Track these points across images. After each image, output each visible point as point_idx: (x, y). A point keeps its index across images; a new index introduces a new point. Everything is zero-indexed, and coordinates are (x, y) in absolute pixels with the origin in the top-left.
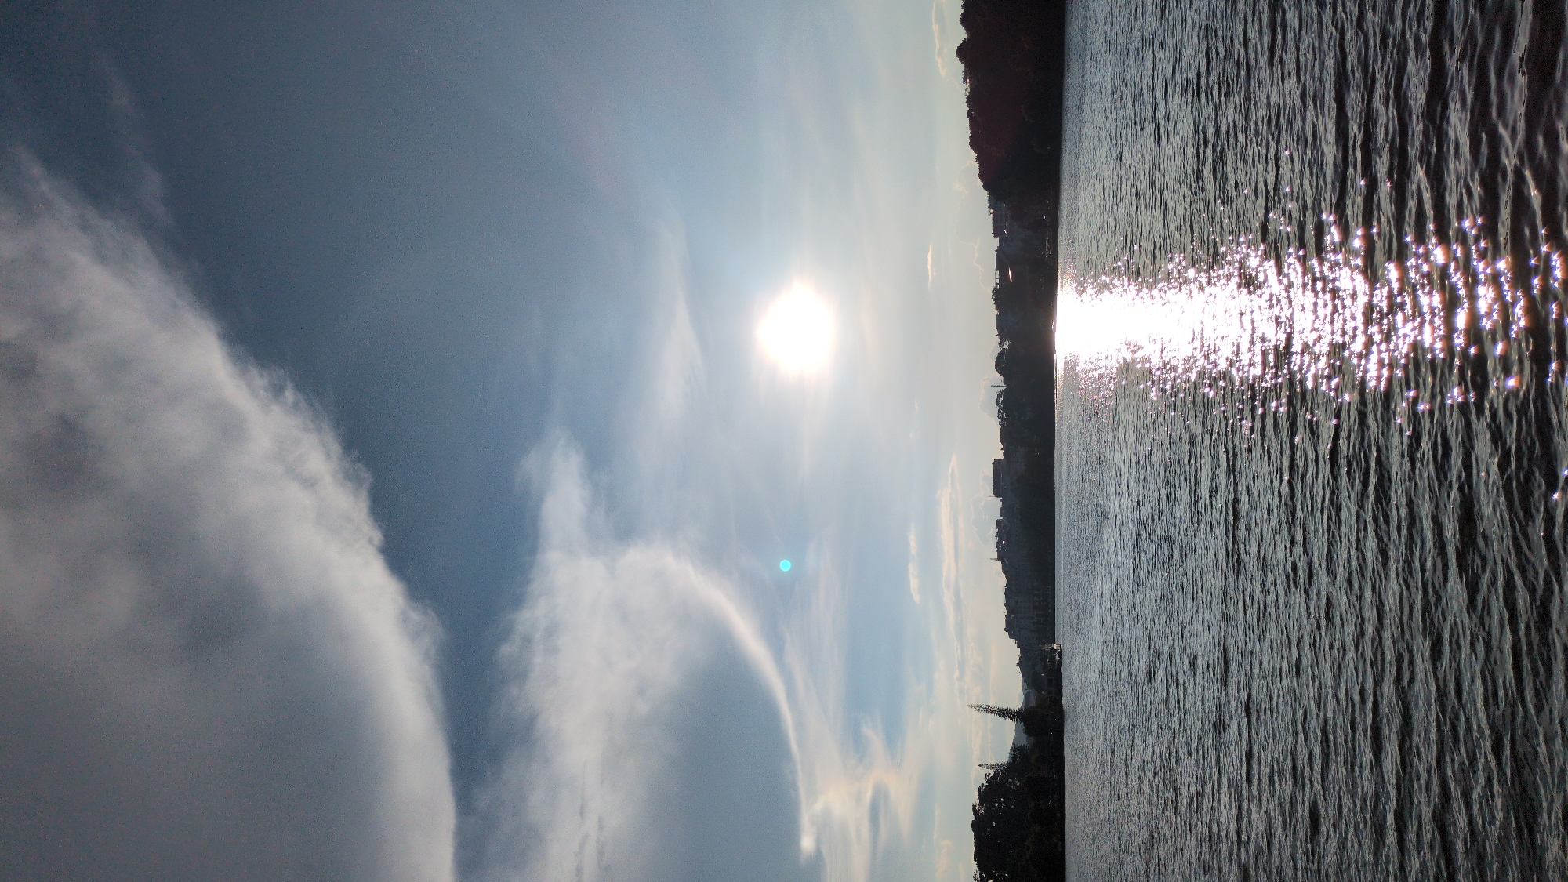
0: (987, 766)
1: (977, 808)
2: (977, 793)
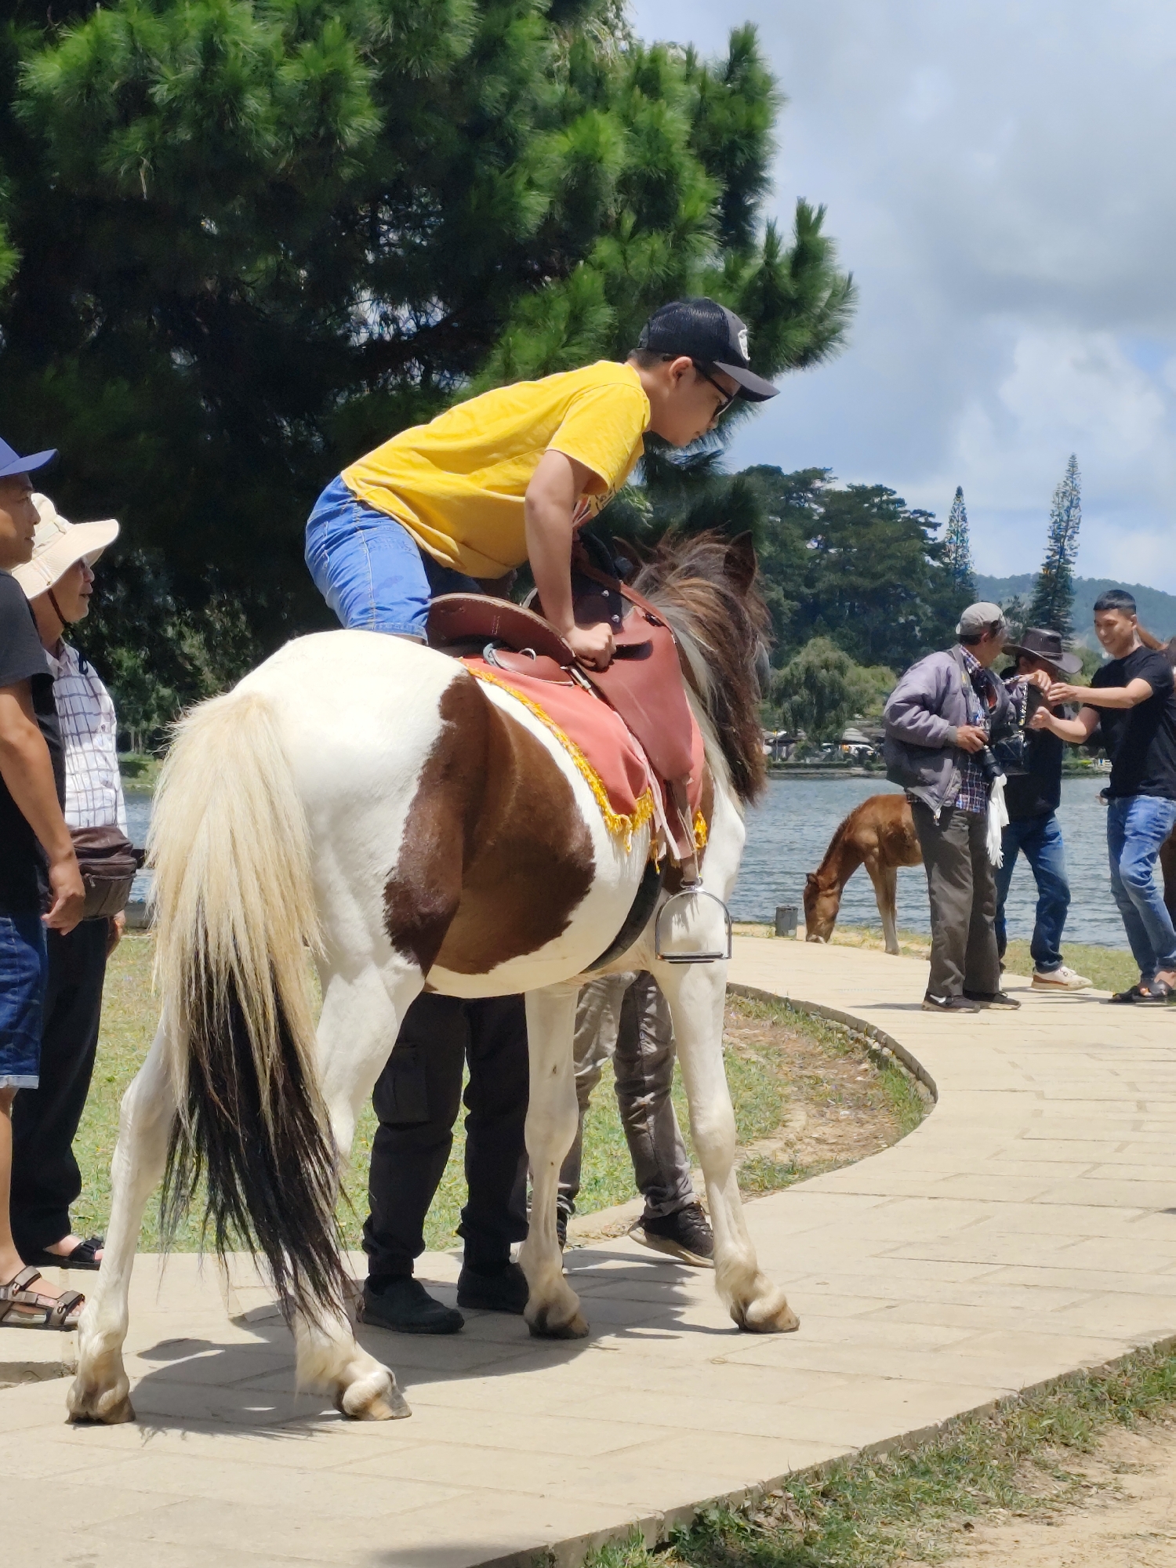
0: (959, 515)
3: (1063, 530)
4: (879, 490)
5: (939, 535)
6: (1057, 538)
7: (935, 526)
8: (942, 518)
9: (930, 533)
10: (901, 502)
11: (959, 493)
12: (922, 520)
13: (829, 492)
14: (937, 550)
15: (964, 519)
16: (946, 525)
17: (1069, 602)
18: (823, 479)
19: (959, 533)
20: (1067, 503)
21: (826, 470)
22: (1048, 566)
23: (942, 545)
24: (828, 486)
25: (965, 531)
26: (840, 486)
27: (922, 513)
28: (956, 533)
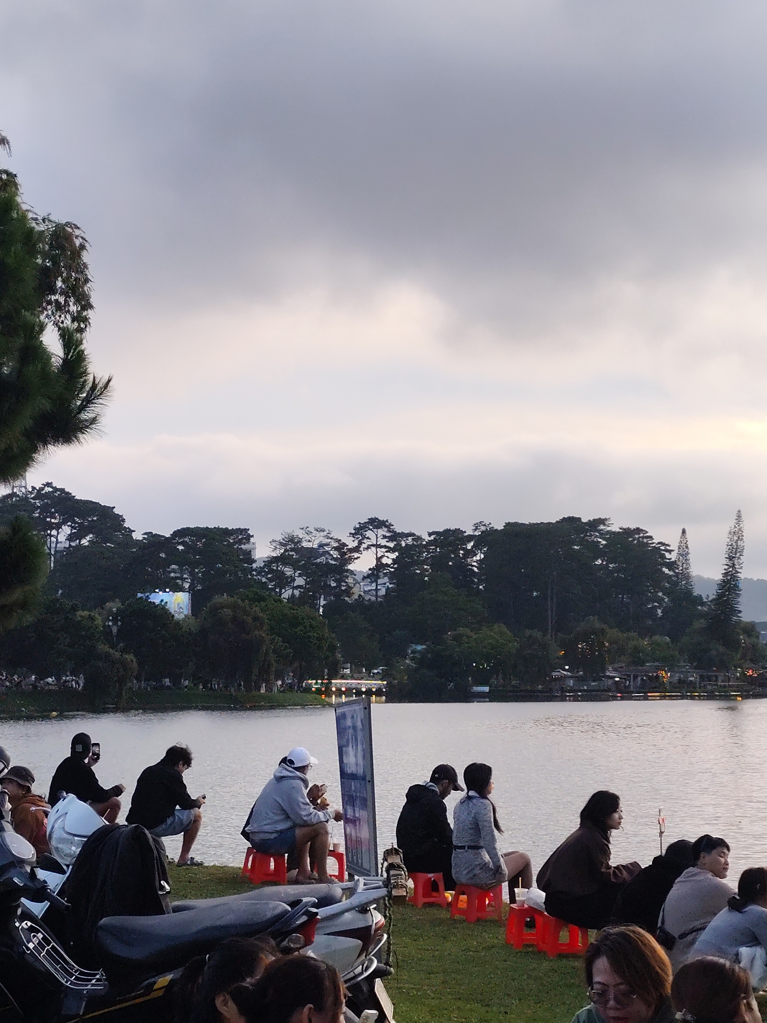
0: (684, 545)
1: (602, 527)
2: (632, 527)
3: (734, 554)
4: (638, 530)
5: (673, 557)
6: (731, 558)
7: (670, 551)
9: (667, 555)
10: (651, 537)
11: (684, 532)
12: (663, 548)
13: (609, 532)
14: (672, 565)
15: (687, 547)
16: (677, 551)
17: (738, 595)
18: (605, 525)
19: (684, 553)
20: (736, 538)
21: (606, 519)
22: (726, 574)
23: (675, 562)
24: (609, 529)
25: (688, 554)
26: (615, 528)
27: (663, 544)
28: (682, 555)
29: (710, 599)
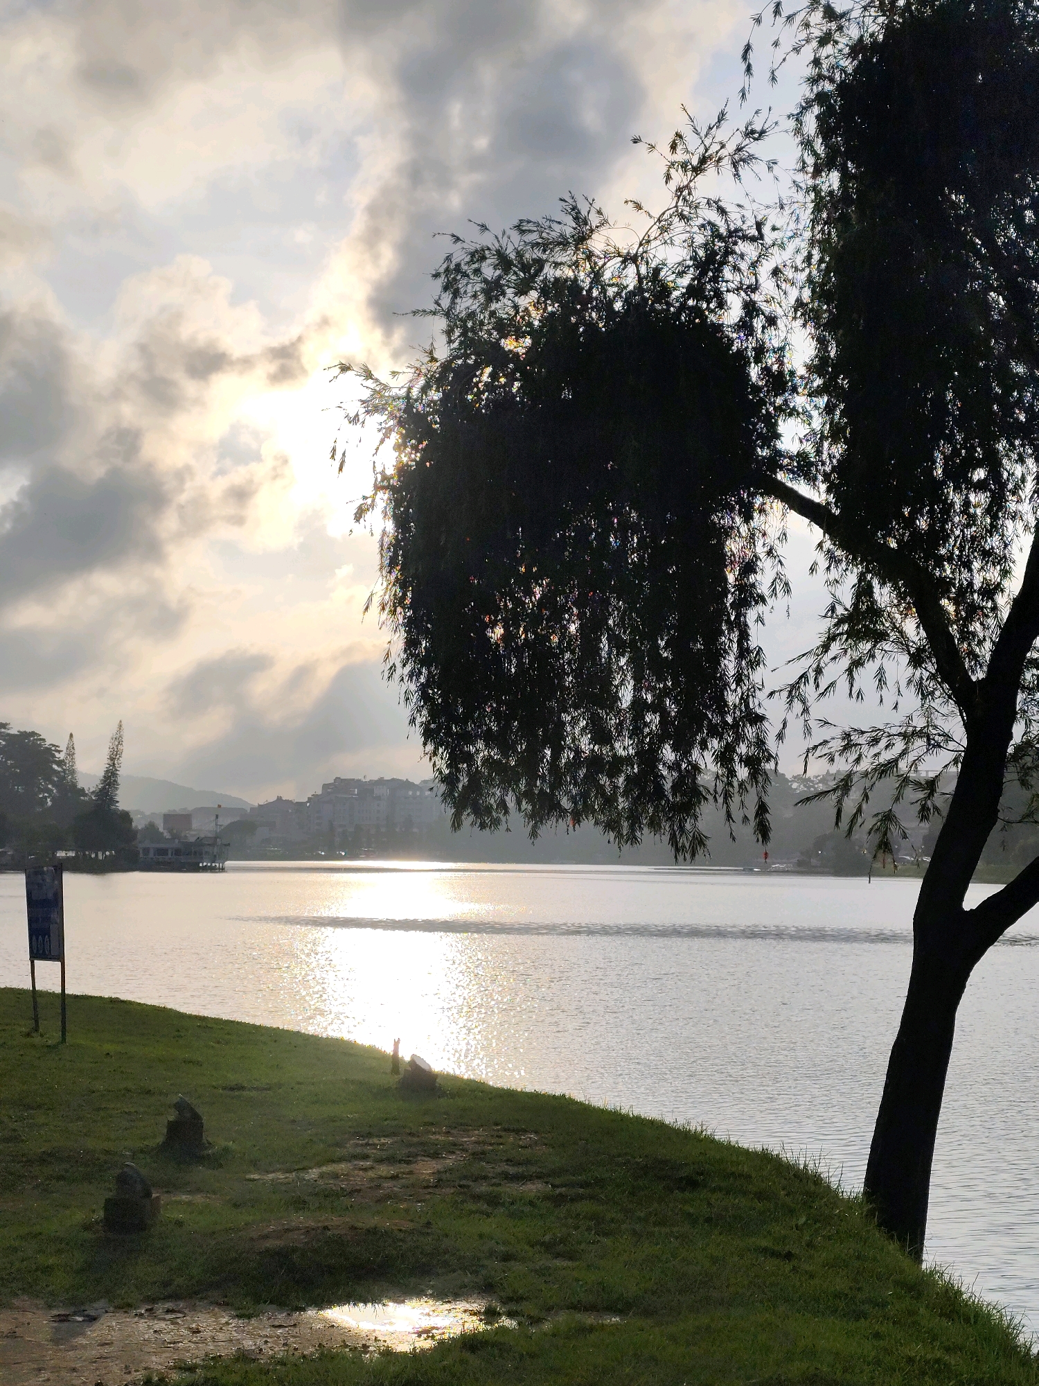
0: (71, 747)
2: (29, 730)
3: (114, 757)
4: (33, 734)
5: (61, 756)
6: (112, 759)
7: (59, 752)
8: (63, 747)
9: (57, 755)
10: (44, 740)
11: (71, 735)
12: (53, 748)
13: (8, 734)
14: (60, 763)
15: (73, 748)
16: (65, 751)
17: (117, 789)
18: (5, 728)
19: (71, 754)
20: (117, 743)
21: (6, 724)
22: (107, 772)
23: (63, 761)
24: (9, 732)
25: (74, 754)
26: (14, 731)
27: (54, 746)
28: (69, 755)
29: (91, 791)
